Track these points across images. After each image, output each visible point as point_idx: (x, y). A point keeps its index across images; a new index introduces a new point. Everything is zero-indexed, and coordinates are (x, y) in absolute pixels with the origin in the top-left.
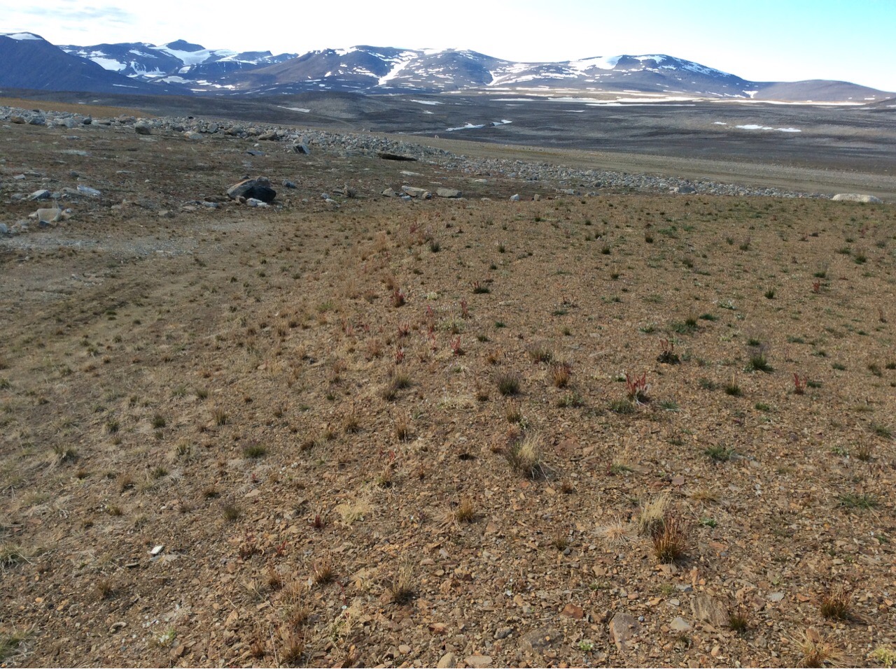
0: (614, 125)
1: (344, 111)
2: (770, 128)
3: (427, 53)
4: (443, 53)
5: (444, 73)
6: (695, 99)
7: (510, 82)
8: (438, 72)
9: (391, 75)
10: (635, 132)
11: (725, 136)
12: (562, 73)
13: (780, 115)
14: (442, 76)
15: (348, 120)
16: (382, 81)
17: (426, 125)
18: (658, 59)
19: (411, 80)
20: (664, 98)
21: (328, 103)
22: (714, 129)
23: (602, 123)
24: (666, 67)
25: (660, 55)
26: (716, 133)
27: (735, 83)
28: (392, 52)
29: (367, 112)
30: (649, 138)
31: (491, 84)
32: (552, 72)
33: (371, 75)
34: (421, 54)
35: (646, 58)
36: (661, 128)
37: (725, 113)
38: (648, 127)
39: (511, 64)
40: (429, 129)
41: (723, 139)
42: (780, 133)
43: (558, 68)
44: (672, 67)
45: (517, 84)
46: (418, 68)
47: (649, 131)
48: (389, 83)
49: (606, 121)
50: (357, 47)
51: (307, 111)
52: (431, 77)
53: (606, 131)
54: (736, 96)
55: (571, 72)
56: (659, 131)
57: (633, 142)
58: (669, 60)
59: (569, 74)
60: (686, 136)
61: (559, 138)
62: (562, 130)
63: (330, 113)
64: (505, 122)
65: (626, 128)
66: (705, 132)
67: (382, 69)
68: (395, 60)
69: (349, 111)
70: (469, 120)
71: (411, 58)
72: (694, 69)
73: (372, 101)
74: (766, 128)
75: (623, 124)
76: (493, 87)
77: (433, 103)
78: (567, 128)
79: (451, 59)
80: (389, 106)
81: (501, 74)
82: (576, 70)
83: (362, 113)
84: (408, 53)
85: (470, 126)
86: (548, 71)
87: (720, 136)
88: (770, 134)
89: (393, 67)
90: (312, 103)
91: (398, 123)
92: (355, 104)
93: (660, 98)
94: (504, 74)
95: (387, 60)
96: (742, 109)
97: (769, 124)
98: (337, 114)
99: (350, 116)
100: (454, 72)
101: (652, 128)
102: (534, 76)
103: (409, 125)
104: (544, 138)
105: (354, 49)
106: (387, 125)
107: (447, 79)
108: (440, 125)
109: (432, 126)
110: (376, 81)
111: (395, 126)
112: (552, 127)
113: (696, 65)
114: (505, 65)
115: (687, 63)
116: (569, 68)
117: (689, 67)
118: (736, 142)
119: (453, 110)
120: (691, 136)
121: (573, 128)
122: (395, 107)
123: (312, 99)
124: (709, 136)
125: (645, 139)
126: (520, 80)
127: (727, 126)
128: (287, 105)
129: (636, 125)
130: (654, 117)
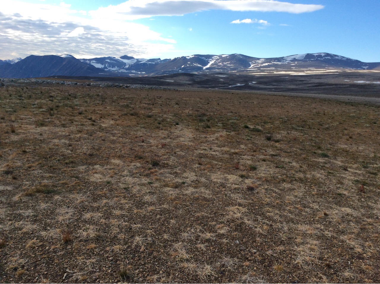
0: (300, 82)
1: (187, 81)
2: (369, 82)
3: (223, 56)
4: (230, 55)
6: (339, 71)
7: (258, 66)
9: (208, 66)
10: (310, 85)
11: (349, 86)
12: (280, 62)
13: (374, 76)
14: (229, 65)
15: (189, 84)
16: (204, 68)
17: (220, 85)
18: (323, 55)
19: (216, 67)
20: (325, 71)
21: (181, 78)
22: (344, 83)
23: (295, 82)
24: (326, 58)
25: (324, 53)
26: (345, 85)
27: (358, 64)
28: (209, 57)
29: (197, 81)
30: (315, 88)
31: (250, 68)
32: (276, 62)
33: (200, 66)
34: (220, 56)
35: (317, 54)
36: (321, 83)
37: (349, 76)
38: (315, 83)
39: (259, 59)
40: (221, 87)
41: (347, 87)
42: (373, 84)
43: (279, 59)
44: (329, 58)
45: (261, 67)
46: (219, 62)
47: (316, 84)
48: (207, 69)
49: (297, 81)
50: (194, 55)
51: (173, 81)
52: (225, 65)
53: (297, 85)
54: (359, 69)
55: (284, 61)
57: (308, 89)
58: (328, 55)
60: (332, 87)
61: (275, 89)
62: (277, 85)
63: (182, 82)
64: (254, 82)
65: (305, 84)
66: (340, 84)
67: (206, 63)
68: (210, 60)
69: (189, 81)
70: (239, 82)
71: (216, 58)
72: (339, 58)
73: (199, 76)
75: (304, 82)
77: (224, 76)
78: (280, 84)
79: (233, 57)
80: (206, 78)
81: (254, 63)
82: (287, 61)
83: (195, 81)
85: (239, 85)
86: (274, 61)
88: (369, 85)
89: (209, 63)
90: (175, 78)
91: (209, 84)
92: (192, 78)
93: (323, 71)
94: (256, 63)
95: (207, 60)
96: (357, 74)
97: (369, 80)
98: (184, 82)
100: (234, 63)
102: (269, 64)
103: (213, 85)
104: (269, 89)
106: (204, 85)
107: (231, 66)
108: (226, 85)
109: (223, 85)
110: (202, 68)
111: (208, 86)
112: (274, 84)
114: (256, 60)
115: (336, 56)
116: (284, 59)
117: (337, 58)
118: (353, 88)
119: (231, 80)
120: (334, 86)
121: (283, 84)
123: (175, 77)
124: (342, 86)
125: (313, 88)
126: (262, 65)
127: (350, 82)
128: (165, 79)
129: (310, 82)
130: (318, 79)
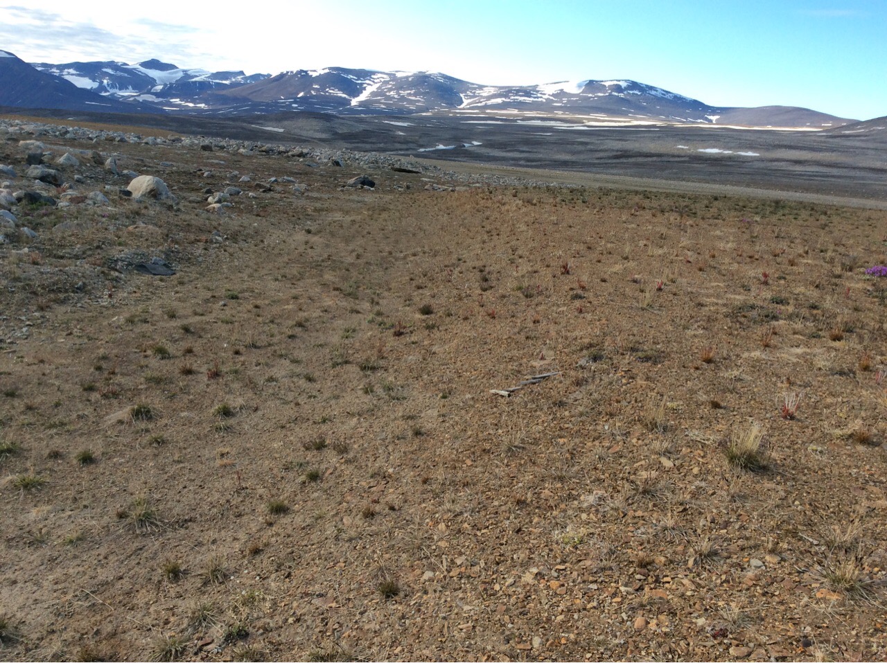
0: (580, 148)
1: (318, 131)
2: (730, 152)
3: (399, 75)
4: (415, 75)
5: (415, 95)
6: (659, 124)
7: (479, 105)
8: (409, 95)
9: (363, 97)
10: (601, 154)
11: (687, 159)
12: (530, 97)
13: (740, 139)
14: (413, 98)
15: (321, 140)
16: (354, 102)
17: (398, 146)
18: (623, 84)
19: (383, 101)
20: (629, 122)
21: (301, 122)
22: (676, 152)
23: (569, 146)
24: (631, 92)
25: (626, 81)
26: (678, 156)
27: (698, 108)
28: (365, 74)
29: (340, 132)
30: (614, 161)
31: (462, 106)
32: (521, 96)
33: (344, 96)
34: (392, 76)
35: (612, 83)
36: (626, 151)
37: (688, 137)
38: (613, 150)
39: (481, 87)
40: (401, 150)
41: (685, 162)
42: (740, 156)
43: (527, 92)
44: (636, 92)
45: (486, 107)
46: (390, 90)
47: (615, 153)
48: (362, 104)
49: (573, 143)
50: (330, 68)
51: (282, 130)
52: (403, 98)
53: (573, 153)
54: (699, 121)
55: (539, 95)
56: (625, 154)
57: (599, 164)
58: (634, 85)
59: (538, 98)
60: (650, 159)
61: (528, 160)
62: (530, 152)
63: (304, 133)
64: (476, 143)
65: (591, 151)
66: (668, 155)
67: (355, 90)
68: (367, 82)
69: (323, 131)
70: (440, 141)
71: (382, 80)
72: (659, 94)
73: (345, 121)
74: (726, 152)
75: (589, 147)
76: (464, 109)
77: (405, 124)
78: (535, 150)
79: (422, 81)
80: (362, 127)
81: (471, 97)
82: (544, 94)
83: (336, 133)
84: (379, 75)
85: (441, 147)
86: (516, 95)
87: (683, 159)
88: (730, 158)
89: (365, 89)
90: (286, 123)
91: (371, 143)
92: (328, 124)
93: (625, 122)
94: (474, 96)
95: (359, 82)
96: (704, 133)
97: (729, 149)
98: (311, 134)
99: (324, 136)
100: (424, 94)
101: (617, 151)
102: (504, 99)
103: (382, 145)
104: (513, 159)
105: (327, 71)
106: (359, 145)
107: (418, 101)
108: (411, 146)
109: (404, 146)
110: (348, 102)
111: (368, 146)
112: (521, 149)
113: (659, 91)
114: (475, 89)
115: (651, 88)
116: (538, 91)
117: (653, 93)
118: (698, 165)
119: (424, 132)
120: (655, 159)
121: (542, 151)
122: (367, 128)
123: (286, 119)
124: (672, 159)
125: (610, 161)
126: (489, 103)
127: (689, 150)
128: (261, 124)
129: (602, 147)
130: (620, 140)
